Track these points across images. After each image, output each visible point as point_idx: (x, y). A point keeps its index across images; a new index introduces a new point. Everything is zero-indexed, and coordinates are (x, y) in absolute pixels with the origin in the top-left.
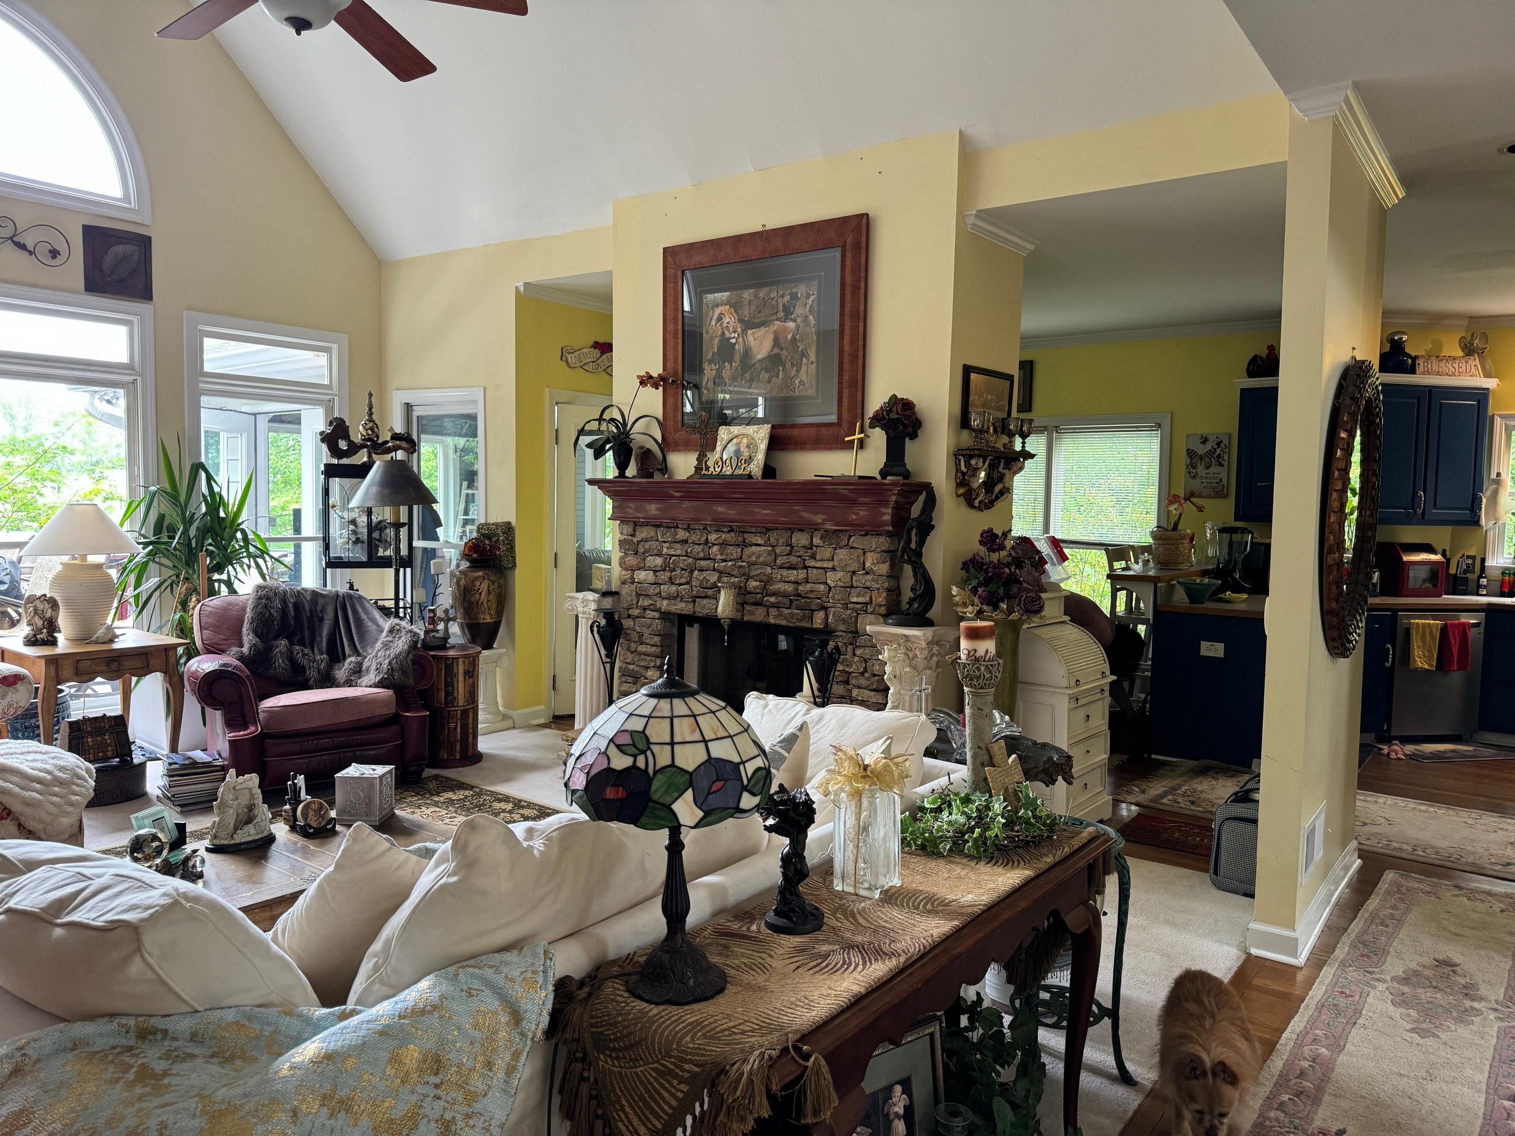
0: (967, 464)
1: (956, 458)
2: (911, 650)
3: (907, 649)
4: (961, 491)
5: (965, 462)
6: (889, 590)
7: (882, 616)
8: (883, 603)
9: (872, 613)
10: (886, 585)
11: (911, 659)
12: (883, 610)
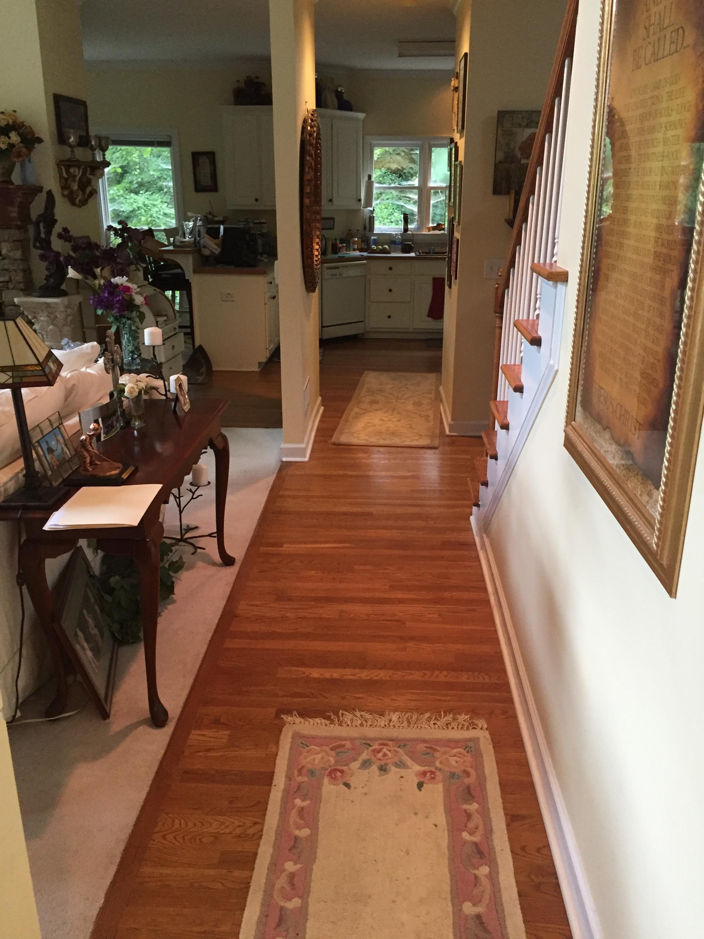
0: (68, 172)
1: (59, 168)
2: (52, 313)
3: (49, 313)
4: (66, 193)
5: (66, 170)
6: (24, 271)
7: (21, 290)
8: (22, 281)
9: (12, 289)
10: (21, 267)
11: (53, 320)
12: (22, 286)
